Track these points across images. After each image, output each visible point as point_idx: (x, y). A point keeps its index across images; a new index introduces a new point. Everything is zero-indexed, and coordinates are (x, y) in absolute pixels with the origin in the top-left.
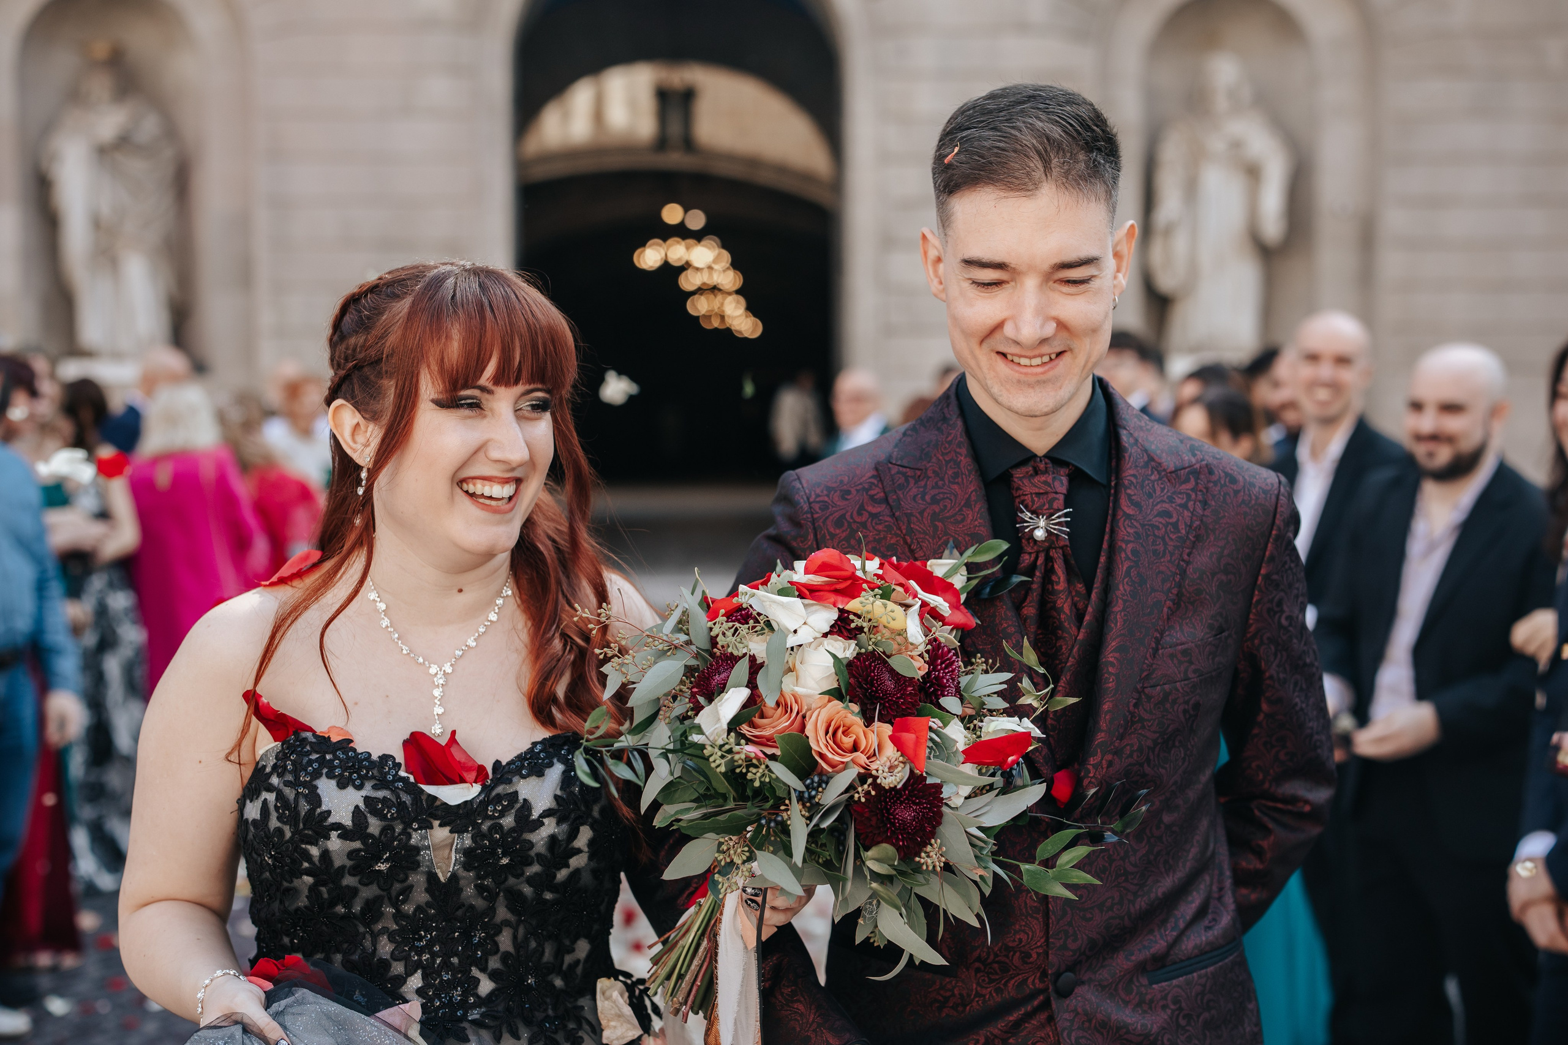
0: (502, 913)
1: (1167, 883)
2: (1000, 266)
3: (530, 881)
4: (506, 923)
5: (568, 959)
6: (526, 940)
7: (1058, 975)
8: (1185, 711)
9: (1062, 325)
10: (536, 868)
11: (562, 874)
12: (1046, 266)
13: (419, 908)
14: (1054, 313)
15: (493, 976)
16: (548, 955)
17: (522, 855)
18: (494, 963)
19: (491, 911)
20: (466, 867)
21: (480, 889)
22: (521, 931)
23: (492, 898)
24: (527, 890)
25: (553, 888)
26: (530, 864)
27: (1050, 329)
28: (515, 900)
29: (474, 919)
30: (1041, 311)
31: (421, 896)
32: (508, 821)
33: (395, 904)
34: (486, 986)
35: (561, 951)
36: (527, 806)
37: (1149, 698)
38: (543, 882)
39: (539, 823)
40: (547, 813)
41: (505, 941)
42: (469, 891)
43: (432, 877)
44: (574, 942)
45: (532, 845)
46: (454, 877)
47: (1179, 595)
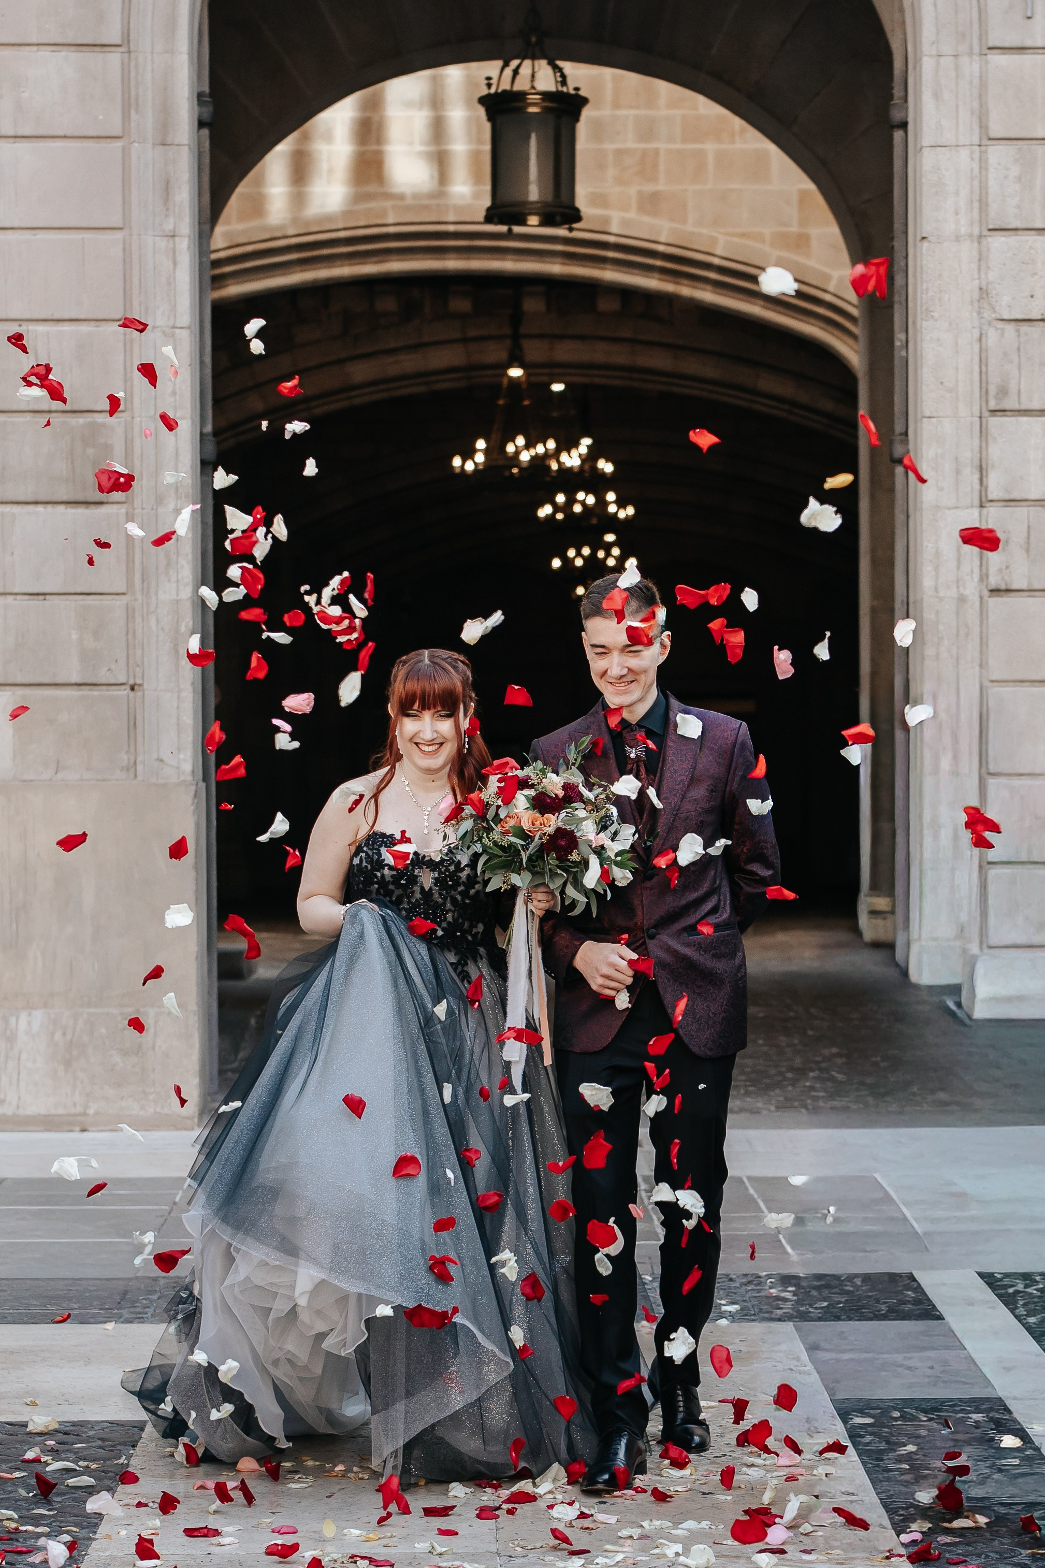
0: (449, 906)
1: (695, 895)
2: (603, 647)
3: (460, 893)
4: (450, 910)
5: (474, 931)
6: (458, 918)
7: (648, 929)
8: (696, 824)
9: (630, 670)
10: (461, 888)
11: (472, 892)
12: (620, 646)
13: (417, 900)
14: (626, 665)
15: (443, 929)
16: (466, 925)
17: (457, 883)
18: (444, 925)
19: (444, 904)
20: (435, 885)
21: (441, 894)
22: (456, 915)
23: (445, 899)
24: (459, 897)
25: (469, 898)
26: (460, 885)
27: (625, 671)
28: (454, 901)
29: (437, 907)
30: (619, 664)
31: (418, 895)
32: (452, 868)
33: (408, 897)
34: (440, 933)
35: (472, 926)
36: (459, 862)
37: (680, 818)
38: (465, 894)
39: (463, 869)
40: (466, 866)
41: (449, 917)
42: (436, 896)
43: (422, 888)
44: (477, 923)
45: (460, 878)
46: (431, 889)
47: (692, 777)
